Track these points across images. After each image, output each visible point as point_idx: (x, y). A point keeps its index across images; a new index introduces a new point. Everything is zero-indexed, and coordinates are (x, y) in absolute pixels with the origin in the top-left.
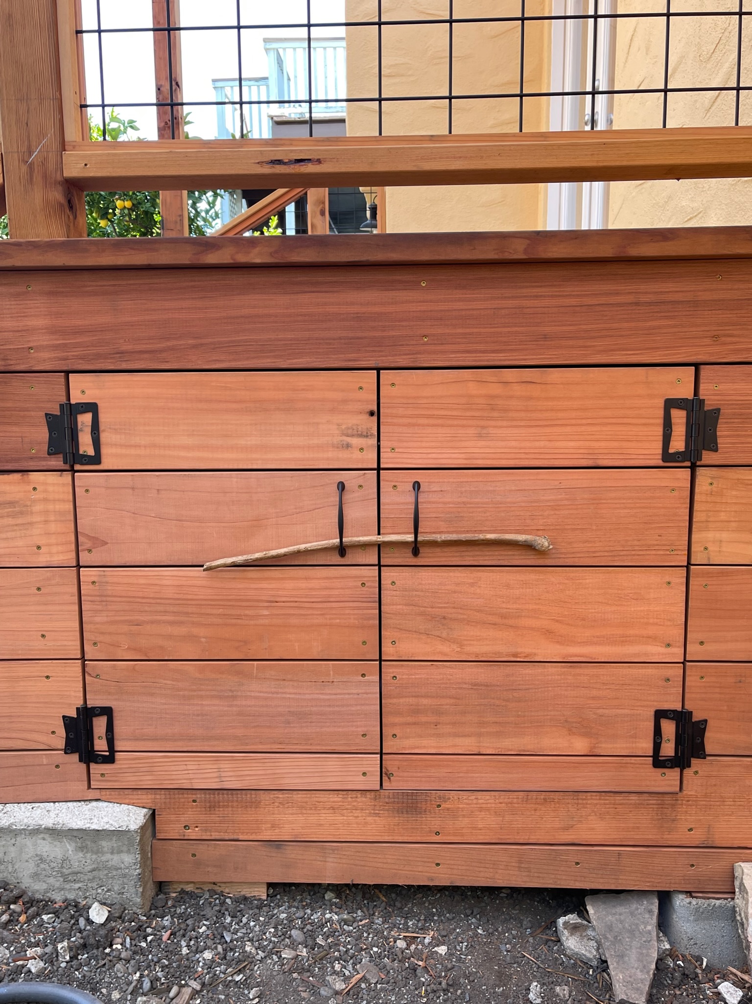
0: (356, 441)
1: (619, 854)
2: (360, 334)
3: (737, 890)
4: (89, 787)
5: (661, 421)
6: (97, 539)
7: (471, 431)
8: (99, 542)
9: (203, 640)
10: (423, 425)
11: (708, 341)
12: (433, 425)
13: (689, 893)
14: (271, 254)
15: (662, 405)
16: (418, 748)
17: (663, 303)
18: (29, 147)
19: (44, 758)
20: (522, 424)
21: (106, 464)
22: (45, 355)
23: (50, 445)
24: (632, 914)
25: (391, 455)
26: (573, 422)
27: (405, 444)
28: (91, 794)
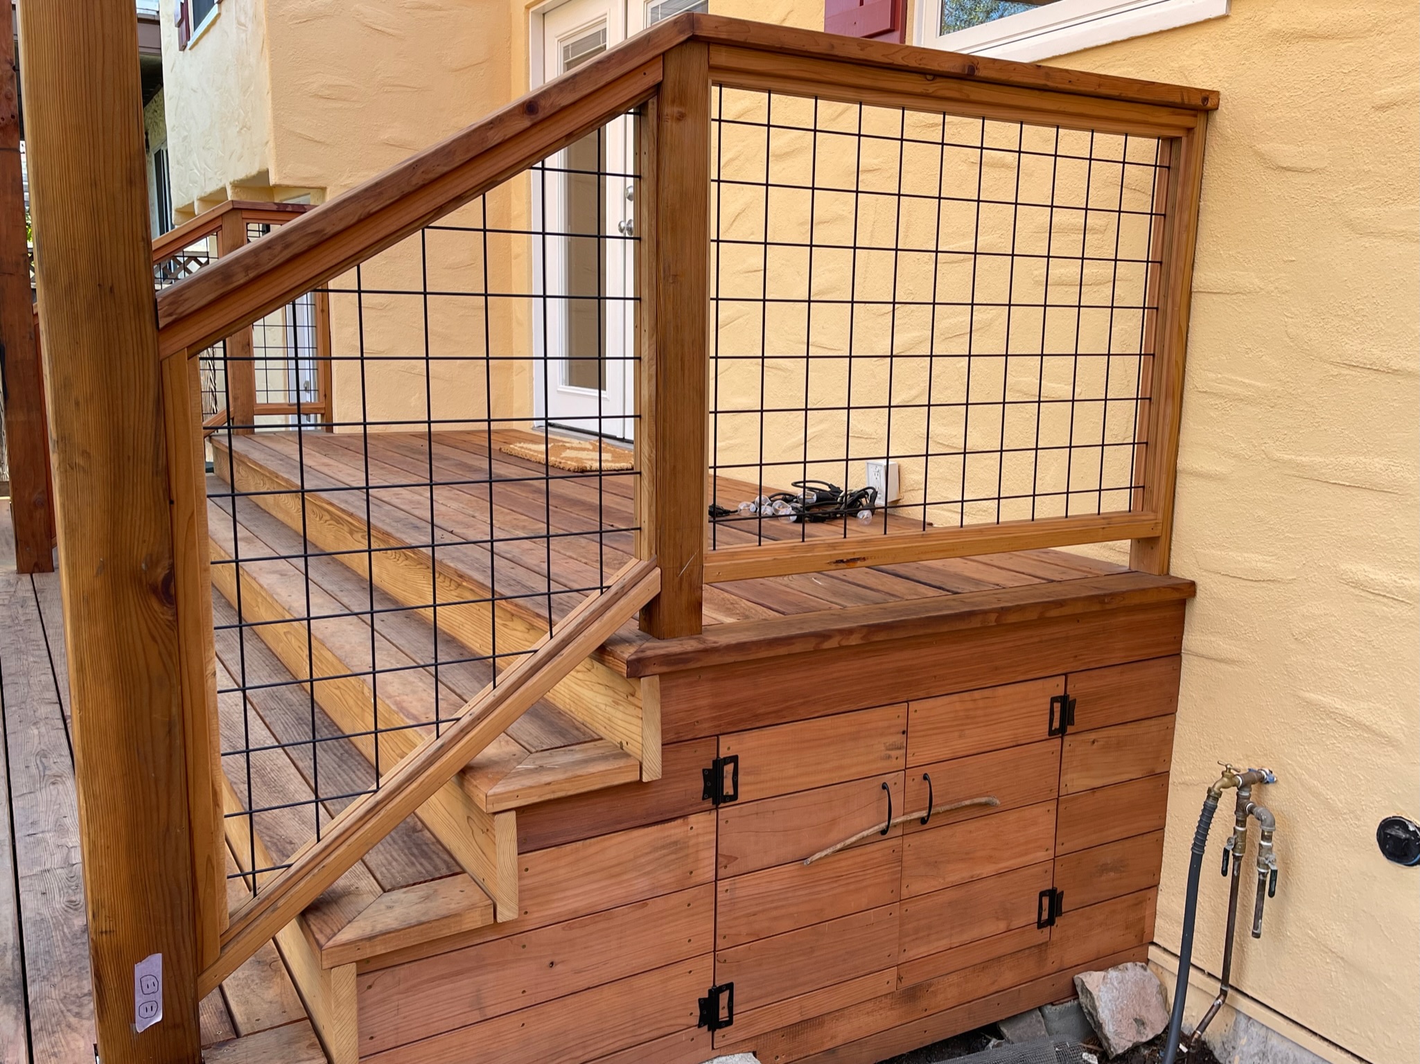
0: (894, 753)
1: (1019, 990)
2: (900, 680)
3: (1080, 993)
4: (713, 1048)
5: (1049, 711)
6: (731, 856)
7: (956, 734)
8: (731, 859)
9: (796, 915)
10: (931, 735)
11: (1072, 659)
12: (936, 734)
13: (1052, 1004)
14: (862, 638)
15: (1049, 700)
16: (918, 955)
17: (1053, 639)
18: (681, 563)
19: (683, 1036)
20: (982, 725)
21: (741, 799)
22: (706, 725)
23: (705, 792)
24: (1029, 1026)
25: (912, 758)
26: (1007, 719)
27: (921, 749)
28: (716, 1053)
